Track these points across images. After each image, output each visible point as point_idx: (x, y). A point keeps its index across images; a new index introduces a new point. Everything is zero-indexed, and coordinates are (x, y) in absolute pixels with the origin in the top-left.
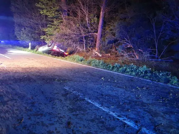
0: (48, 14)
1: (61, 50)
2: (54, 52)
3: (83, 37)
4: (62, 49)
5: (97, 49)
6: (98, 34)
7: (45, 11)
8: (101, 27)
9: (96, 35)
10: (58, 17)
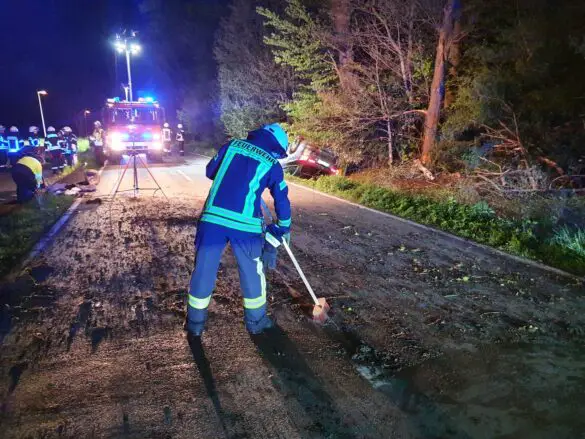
0: (293, 62)
1: (320, 162)
2: (301, 166)
3: (386, 122)
4: (324, 158)
5: (424, 157)
6: (430, 114)
7: (286, 55)
8: (438, 90)
9: (424, 115)
10: (323, 68)
